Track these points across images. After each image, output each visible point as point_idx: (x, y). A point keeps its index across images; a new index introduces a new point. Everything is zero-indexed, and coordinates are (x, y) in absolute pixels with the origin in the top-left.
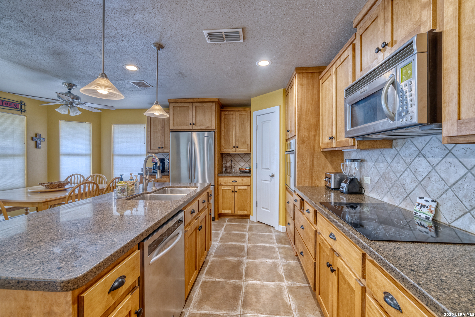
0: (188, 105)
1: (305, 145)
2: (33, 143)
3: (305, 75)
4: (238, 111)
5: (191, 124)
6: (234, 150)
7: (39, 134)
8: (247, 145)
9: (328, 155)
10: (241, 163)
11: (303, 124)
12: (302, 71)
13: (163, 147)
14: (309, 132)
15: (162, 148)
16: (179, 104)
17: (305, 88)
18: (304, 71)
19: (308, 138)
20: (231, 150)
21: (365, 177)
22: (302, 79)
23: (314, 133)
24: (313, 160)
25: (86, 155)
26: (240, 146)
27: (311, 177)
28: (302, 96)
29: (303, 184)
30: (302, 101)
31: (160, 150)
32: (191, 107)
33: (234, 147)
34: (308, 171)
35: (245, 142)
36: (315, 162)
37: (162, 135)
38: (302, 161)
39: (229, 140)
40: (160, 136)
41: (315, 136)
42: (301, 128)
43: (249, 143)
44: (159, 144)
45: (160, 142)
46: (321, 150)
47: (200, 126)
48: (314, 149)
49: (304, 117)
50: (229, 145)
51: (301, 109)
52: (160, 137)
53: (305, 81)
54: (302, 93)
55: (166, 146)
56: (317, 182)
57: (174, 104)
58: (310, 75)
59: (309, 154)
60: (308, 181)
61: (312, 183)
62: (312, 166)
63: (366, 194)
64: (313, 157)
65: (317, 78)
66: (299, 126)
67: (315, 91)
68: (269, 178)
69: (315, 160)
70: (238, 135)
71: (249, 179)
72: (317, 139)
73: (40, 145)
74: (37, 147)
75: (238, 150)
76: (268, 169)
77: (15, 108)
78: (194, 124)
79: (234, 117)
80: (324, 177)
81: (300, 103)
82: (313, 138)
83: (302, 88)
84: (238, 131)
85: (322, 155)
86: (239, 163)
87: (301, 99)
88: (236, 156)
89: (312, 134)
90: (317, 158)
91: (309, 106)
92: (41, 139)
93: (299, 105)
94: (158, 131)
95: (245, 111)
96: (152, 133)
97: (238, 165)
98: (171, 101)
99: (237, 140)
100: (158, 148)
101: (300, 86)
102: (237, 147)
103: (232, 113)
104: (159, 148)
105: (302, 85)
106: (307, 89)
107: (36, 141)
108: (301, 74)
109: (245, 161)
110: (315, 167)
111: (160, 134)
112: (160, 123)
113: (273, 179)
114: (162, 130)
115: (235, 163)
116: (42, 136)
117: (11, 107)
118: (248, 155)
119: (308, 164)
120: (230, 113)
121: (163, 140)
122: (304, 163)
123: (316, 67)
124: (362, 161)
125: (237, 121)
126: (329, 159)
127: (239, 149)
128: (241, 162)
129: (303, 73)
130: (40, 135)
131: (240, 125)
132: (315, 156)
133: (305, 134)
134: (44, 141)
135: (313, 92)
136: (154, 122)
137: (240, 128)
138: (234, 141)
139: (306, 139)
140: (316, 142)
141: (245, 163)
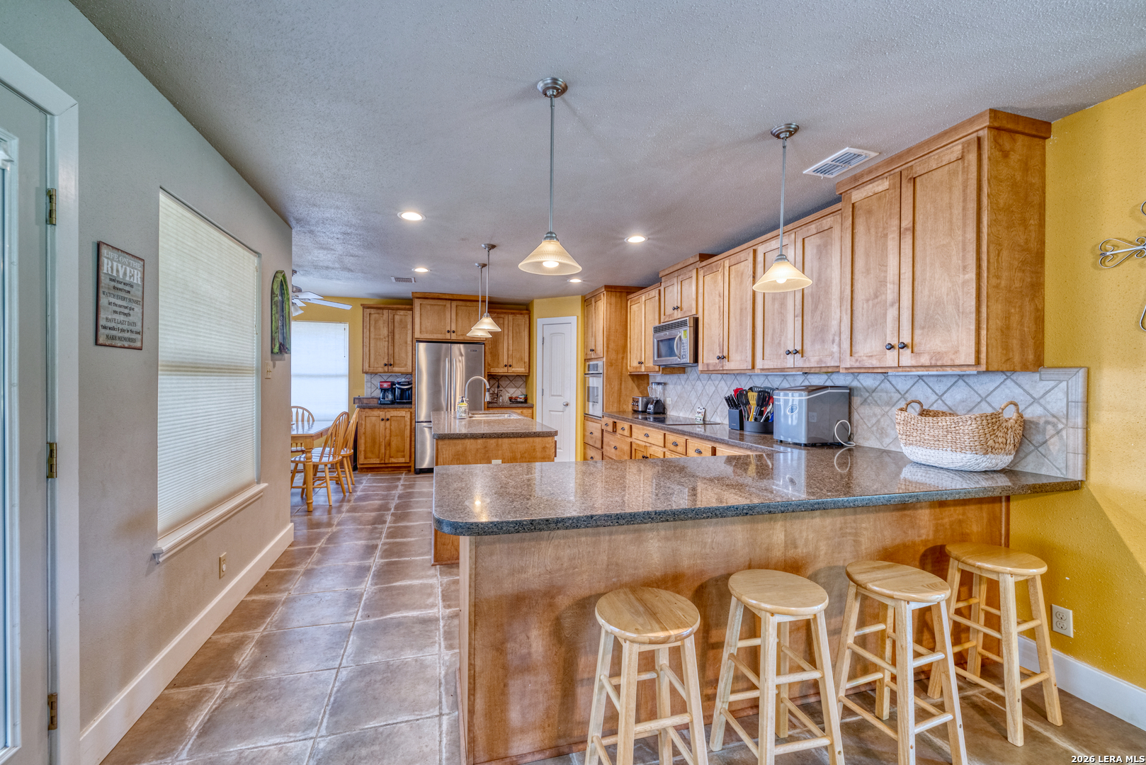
0: (444, 304)
1: (613, 367)
3: (614, 293)
4: (512, 313)
5: (449, 332)
6: (505, 370)
8: (525, 363)
9: (635, 379)
10: (510, 389)
11: (612, 346)
12: (610, 289)
13: (392, 363)
14: (617, 354)
15: (391, 365)
16: (432, 300)
17: (613, 306)
18: (613, 290)
19: (616, 360)
20: (500, 370)
21: (668, 399)
22: (611, 297)
23: (622, 356)
24: (621, 384)
26: (514, 365)
27: (619, 401)
28: (610, 315)
29: (611, 409)
30: (610, 321)
31: (386, 368)
32: (448, 305)
33: (506, 366)
34: (616, 395)
35: (521, 359)
36: (623, 387)
37: (390, 344)
38: (610, 384)
39: (499, 356)
40: (386, 346)
41: (623, 358)
42: (610, 350)
43: (527, 360)
44: (384, 358)
45: (386, 355)
46: (629, 375)
47: (462, 335)
48: (621, 373)
49: (612, 338)
50: (498, 364)
51: (610, 329)
52: (386, 348)
53: (613, 300)
54: (610, 313)
55: (397, 362)
56: (625, 407)
57: (422, 300)
58: (618, 294)
59: (617, 378)
60: (616, 406)
61: (619, 408)
62: (620, 389)
63: (668, 413)
64: (621, 381)
65: (624, 299)
66: (608, 347)
67: (624, 312)
68: (561, 407)
70: (511, 348)
71: (530, 411)
72: (625, 361)
75: (511, 370)
76: (560, 396)
78: (454, 332)
79: (506, 322)
80: (631, 401)
81: (608, 323)
82: (620, 361)
83: (610, 307)
84: (511, 342)
85: (630, 379)
86: (507, 389)
87: (610, 318)
88: (503, 378)
89: (620, 356)
90: (625, 382)
91: (617, 327)
93: (608, 326)
94: (382, 337)
95: (521, 314)
96: (372, 341)
97: (506, 392)
98: (418, 295)
99: (509, 356)
100: (382, 365)
101: (608, 305)
102: (510, 366)
103: (502, 316)
104: (386, 365)
105: (611, 304)
106: (615, 309)
108: (610, 293)
109: (516, 387)
110: (623, 390)
111: (387, 343)
112: (386, 325)
113: (567, 408)
114: (390, 337)
115: (502, 389)
118: (525, 378)
119: (616, 388)
120: (500, 315)
121: (391, 352)
122: (612, 386)
123: (624, 287)
124: (665, 384)
125: (511, 328)
126: (636, 382)
127: (513, 369)
129: (611, 291)
131: (515, 335)
132: (623, 380)
133: (613, 356)
135: (621, 314)
136: (375, 324)
138: (505, 357)
139: (614, 361)
140: (624, 364)
141: (515, 389)
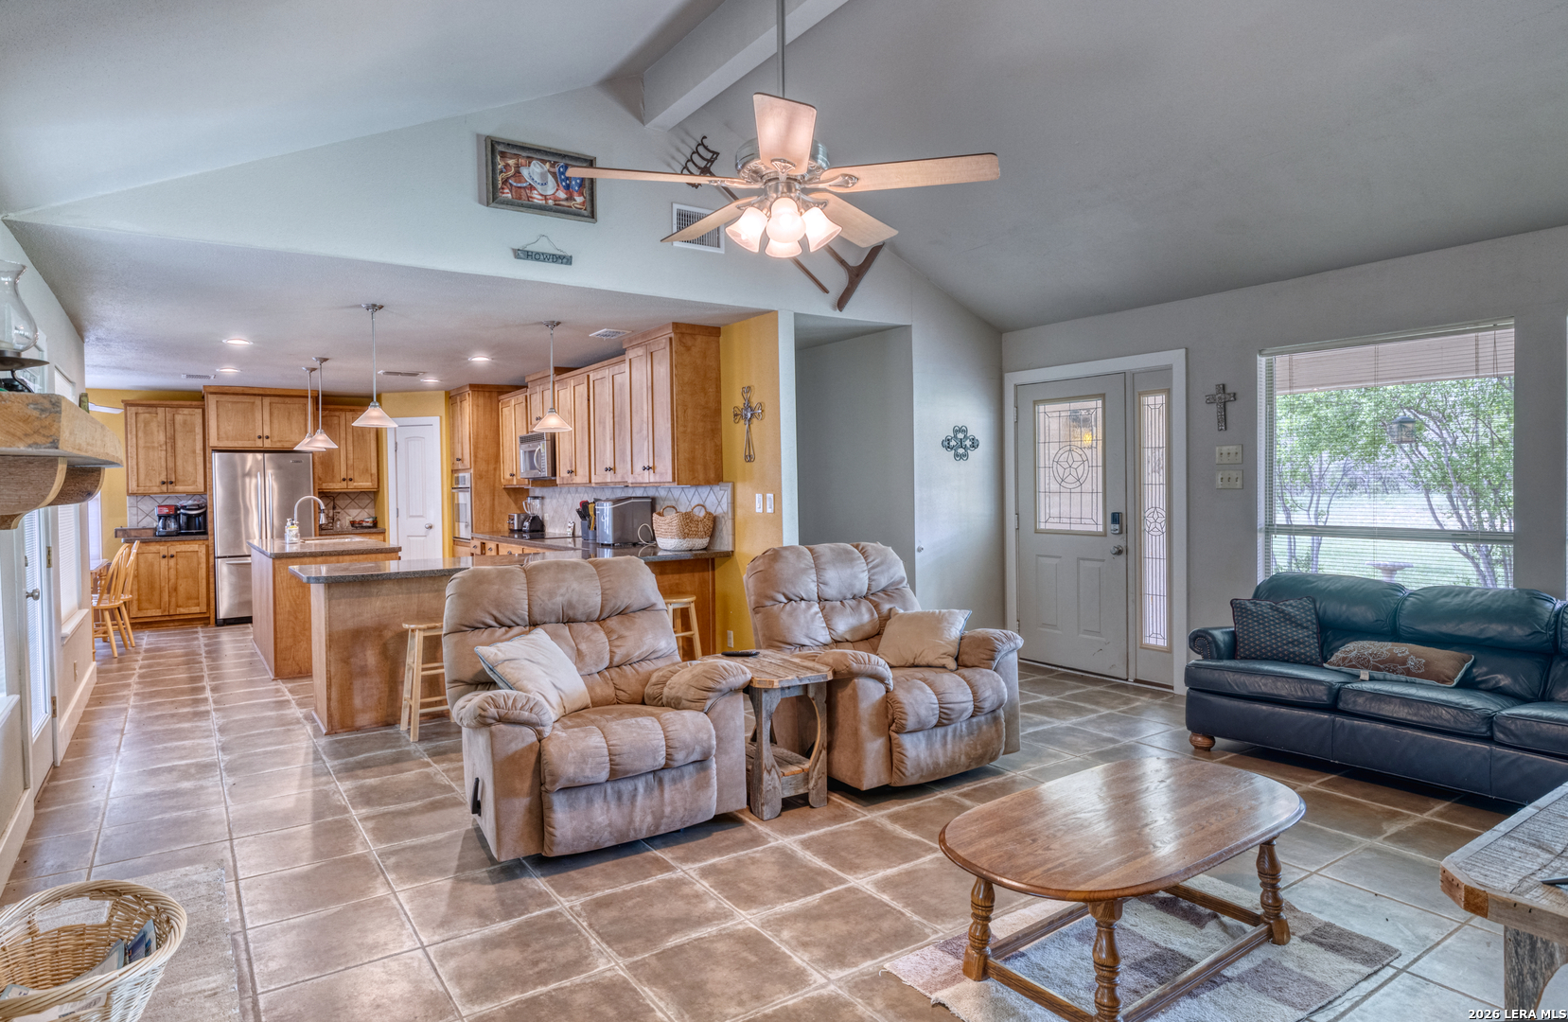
0: (252, 401)
1: (483, 480)
3: (481, 393)
4: (351, 411)
5: (260, 437)
6: (344, 484)
8: (371, 475)
9: (510, 493)
10: (351, 510)
11: (481, 454)
12: (476, 387)
13: (173, 480)
14: (488, 463)
15: (171, 483)
16: (232, 396)
17: (481, 408)
18: (479, 389)
19: (487, 472)
20: (337, 486)
21: (546, 515)
22: (478, 398)
23: (494, 466)
24: (494, 499)
26: (356, 478)
27: (492, 520)
28: (477, 419)
29: (482, 529)
30: (478, 426)
31: (164, 488)
32: (258, 402)
33: (344, 480)
34: (487, 512)
35: (366, 470)
36: (496, 502)
37: (169, 454)
38: (480, 499)
39: (333, 467)
40: (163, 456)
41: (495, 469)
42: (479, 458)
43: (374, 471)
44: (160, 474)
45: (164, 469)
46: (503, 487)
47: (280, 441)
48: (494, 486)
49: (481, 446)
50: (333, 477)
51: (477, 435)
52: (163, 459)
53: (481, 401)
54: (478, 414)
55: (180, 478)
56: (499, 525)
57: (220, 395)
58: (487, 394)
59: (488, 492)
60: (488, 525)
62: (493, 505)
63: (547, 529)
64: (494, 496)
65: (496, 399)
66: (476, 456)
67: (494, 415)
68: (423, 531)
69: (496, 498)
70: (351, 456)
71: (380, 537)
72: (498, 473)
75: (352, 485)
76: (422, 516)
78: (267, 437)
79: (343, 422)
80: (507, 519)
81: (475, 428)
82: (492, 472)
83: (478, 410)
84: (350, 448)
85: (505, 493)
86: (347, 511)
87: (477, 423)
88: (342, 495)
89: (492, 467)
90: (499, 496)
91: (486, 432)
93: (475, 431)
94: (156, 445)
96: (142, 452)
97: (345, 515)
98: (212, 390)
99: (349, 466)
100: (158, 483)
101: (474, 407)
102: (351, 480)
103: (337, 414)
104: (164, 483)
105: (478, 406)
106: (483, 412)
108: (476, 393)
109: (360, 507)
110: (497, 509)
111: (164, 453)
112: (163, 428)
113: (431, 531)
114: (169, 445)
115: (341, 509)
118: (374, 495)
119: (488, 504)
120: (333, 413)
121: (171, 465)
122: (483, 502)
123: (495, 385)
125: (349, 430)
126: (513, 497)
127: (355, 484)
128: (350, 508)
129: (478, 391)
131: (356, 439)
132: (496, 494)
133: (483, 467)
135: (491, 417)
136: (145, 427)
137: (356, 444)
138: (343, 468)
139: (484, 473)
140: (497, 476)
141: (359, 510)
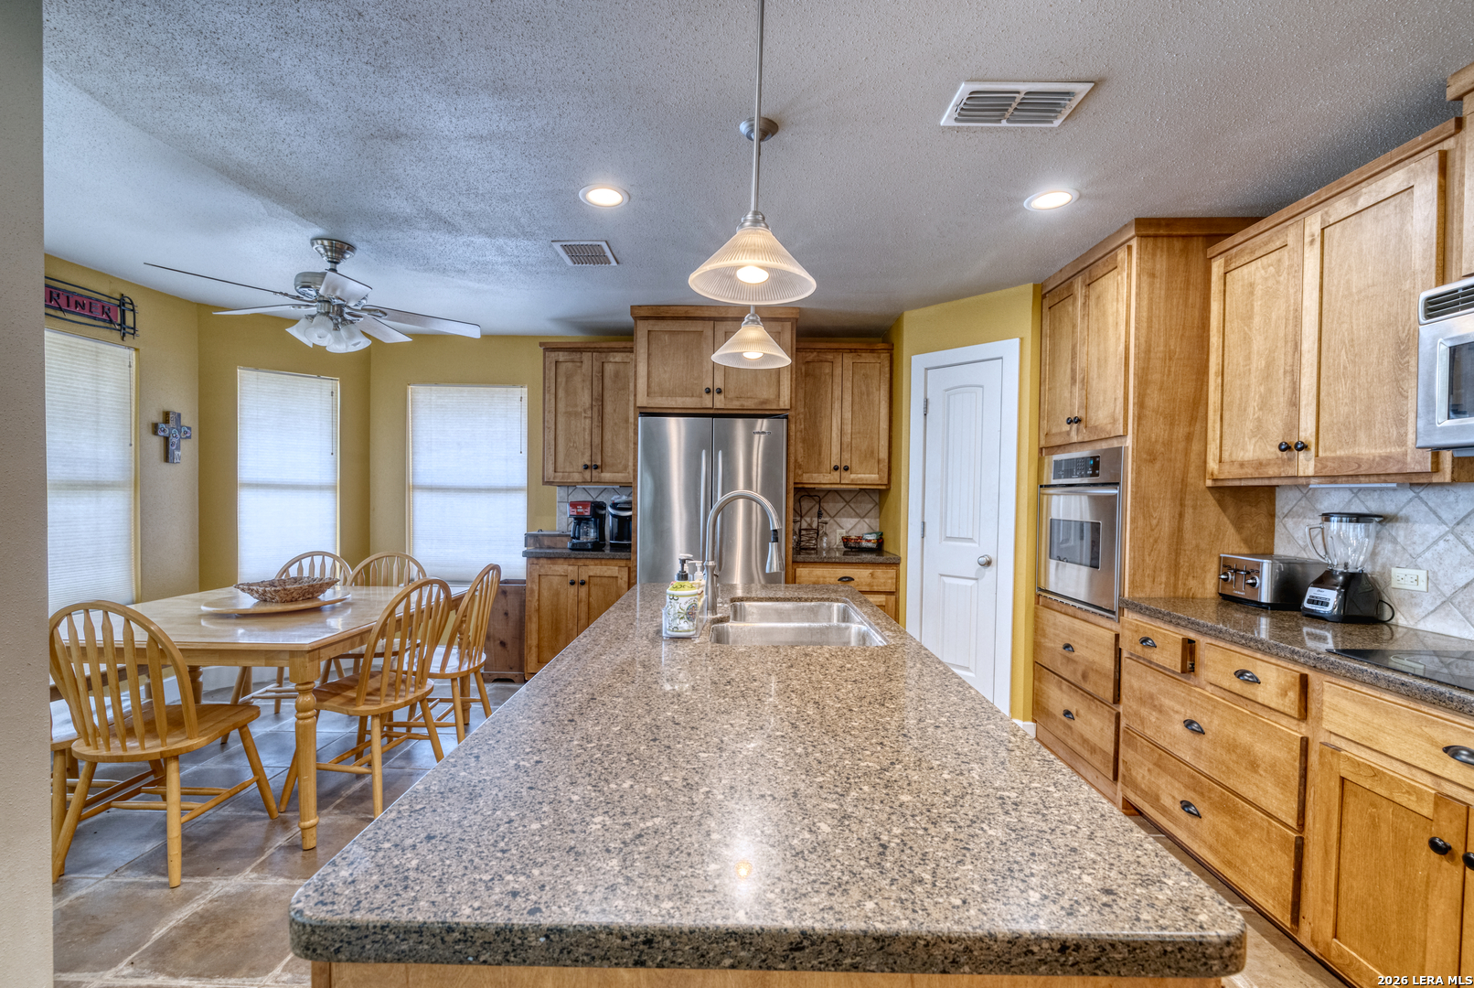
0: (699, 329)
1: (1158, 465)
2: (155, 444)
3: (1163, 243)
4: (851, 351)
5: (708, 391)
6: (835, 477)
7: (174, 413)
8: (879, 461)
9: (1229, 500)
10: (844, 520)
11: (1154, 399)
12: (1155, 229)
13: (599, 463)
14: (1172, 424)
15: (596, 467)
16: (670, 322)
17: (1160, 284)
18: (1162, 232)
19: (1168, 444)
20: (825, 479)
21: (1394, 571)
22: (1154, 255)
23: (1187, 430)
24: (1181, 515)
25: (321, 488)
26: (855, 466)
27: (1175, 568)
28: (1150, 309)
29: (1148, 590)
30: (1150, 327)
31: (587, 474)
32: (709, 332)
33: (836, 468)
34: (1163, 547)
35: (871, 453)
36: (1188, 523)
37: (595, 423)
38: (1147, 516)
39: (820, 446)
40: (588, 427)
41: (1189, 438)
42: (1147, 413)
43: (884, 454)
44: (583, 454)
45: (588, 446)
46: (1209, 483)
47: (738, 398)
48: (1184, 482)
49: (1156, 377)
50: (820, 463)
51: (1148, 351)
52: (587, 432)
53: (1161, 263)
54: (1151, 300)
55: (608, 460)
56: (1192, 583)
57: (651, 322)
58: (1178, 244)
59: (1169, 496)
60: (1164, 579)
61: (1175, 586)
62: (1178, 533)
63: (1401, 620)
64: (1182, 505)
65: (1201, 255)
66: (1141, 404)
67: (1195, 297)
68: (973, 568)
69: (1189, 513)
70: (848, 428)
71: (892, 572)
72: (1196, 447)
73: (176, 453)
74: (167, 457)
75: (849, 477)
76: (971, 540)
77: (104, 321)
78: (719, 391)
79: (838, 371)
80: (1213, 567)
81: (1144, 332)
82: (1181, 446)
83: (1152, 285)
84: (848, 415)
85: (1211, 500)
86: (838, 519)
87: (1150, 320)
88: (830, 496)
89: (1181, 431)
90: (1194, 508)
91: (1172, 343)
92: (180, 432)
93: (1142, 340)
94: (580, 410)
95: (872, 351)
96: (561, 419)
97: (835, 526)
98: (643, 313)
99: (844, 446)
100: (581, 468)
101: (1145, 278)
102: (846, 469)
103: (830, 357)
104: (586, 467)
105: (1152, 275)
106: (1168, 289)
107: (167, 439)
108: (1151, 240)
109: (858, 515)
110: (1188, 535)
111: (588, 421)
112: (588, 383)
113: (989, 572)
114: (595, 409)
115: (827, 519)
116: (185, 421)
117: (95, 318)
118: (881, 496)
119: (1166, 528)
120: (823, 356)
121: (597, 440)
122: (1154, 522)
123: (1200, 219)
124: (1384, 519)
125: (848, 385)
126: (1231, 510)
127: (853, 476)
128: (844, 516)
129: (1156, 236)
130: (179, 415)
131: (857, 399)
132: (1189, 502)
133: (1158, 430)
134: (190, 437)
135: (1187, 299)
136: (567, 382)
137: (856, 407)
138: (835, 449)
139: (1159, 448)
140: (1193, 456)
141: (857, 520)
